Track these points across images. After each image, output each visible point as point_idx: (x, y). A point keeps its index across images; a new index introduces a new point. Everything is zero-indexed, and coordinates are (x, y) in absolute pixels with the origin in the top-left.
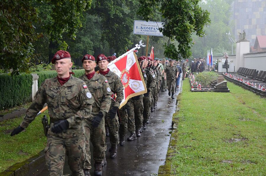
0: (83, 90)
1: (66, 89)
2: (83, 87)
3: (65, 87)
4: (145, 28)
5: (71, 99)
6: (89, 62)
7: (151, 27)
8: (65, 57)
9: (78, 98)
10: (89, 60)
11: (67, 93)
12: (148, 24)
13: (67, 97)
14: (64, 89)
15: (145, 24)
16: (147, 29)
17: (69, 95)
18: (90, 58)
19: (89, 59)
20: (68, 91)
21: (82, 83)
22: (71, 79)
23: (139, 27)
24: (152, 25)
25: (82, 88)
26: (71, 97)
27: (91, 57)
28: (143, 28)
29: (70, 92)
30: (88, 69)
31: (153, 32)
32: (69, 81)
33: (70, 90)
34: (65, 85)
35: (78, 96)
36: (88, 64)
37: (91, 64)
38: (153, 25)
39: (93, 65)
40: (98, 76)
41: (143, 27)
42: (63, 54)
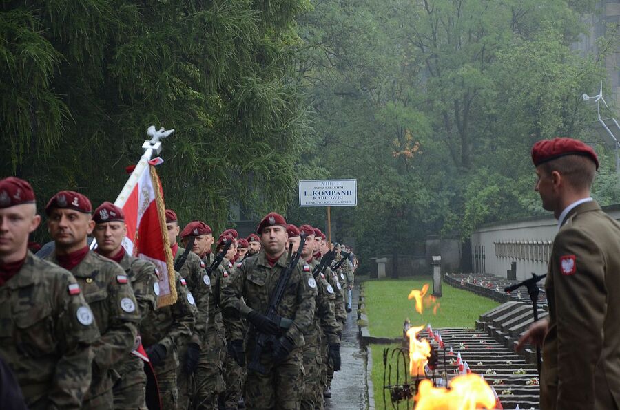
0: (67, 301)
1: (15, 297)
2: (68, 291)
3: (13, 290)
4: (321, 193)
5: (31, 327)
6: (70, 217)
7: (331, 190)
8: (24, 200)
9: (53, 325)
10: (70, 211)
11: (18, 307)
12: (325, 186)
13: (17, 320)
14: (9, 295)
15: (319, 186)
16: (325, 195)
17: (25, 315)
18: (75, 203)
19: (70, 206)
20: (22, 303)
21: (65, 277)
22: (29, 266)
23: (310, 192)
24: (334, 186)
25: (65, 293)
26: (32, 321)
27: (76, 199)
28: (318, 194)
29: (28, 307)
30: (67, 240)
31: (337, 200)
32: (25, 272)
33: (26, 299)
34: (11, 284)
35: (51, 318)
36: (64, 222)
37: (76, 222)
38: (336, 186)
39: (85, 226)
40: (97, 261)
41: (317, 191)
42: (19, 191)
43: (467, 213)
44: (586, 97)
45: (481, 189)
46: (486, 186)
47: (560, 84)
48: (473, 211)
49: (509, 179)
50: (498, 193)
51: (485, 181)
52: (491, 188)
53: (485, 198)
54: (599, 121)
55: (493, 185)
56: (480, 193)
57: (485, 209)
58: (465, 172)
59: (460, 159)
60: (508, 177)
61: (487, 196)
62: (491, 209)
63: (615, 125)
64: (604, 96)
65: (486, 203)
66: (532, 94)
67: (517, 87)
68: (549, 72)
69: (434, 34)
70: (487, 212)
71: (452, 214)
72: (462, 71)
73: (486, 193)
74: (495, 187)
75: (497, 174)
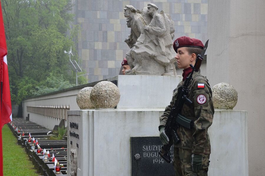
43: (19, 94)
44: (65, 52)
45: (25, 85)
46: (27, 84)
47: (56, 46)
48: (21, 94)
49: (36, 82)
50: (32, 87)
51: (27, 82)
52: (29, 85)
53: (27, 89)
54: (70, 62)
55: (30, 84)
56: (24, 87)
57: (26, 93)
58: (20, 78)
59: (19, 73)
60: (36, 81)
61: (27, 88)
62: (29, 93)
63: (76, 63)
64: (72, 52)
65: (26, 91)
66: (45, 49)
67: (40, 46)
68: (52, 41)
69: (8, 23)
70: (27, 94)
71: (13, 95)
72: (18, 39)
73: (27, 87)
74: (30, 85)
75: (32, 79)
